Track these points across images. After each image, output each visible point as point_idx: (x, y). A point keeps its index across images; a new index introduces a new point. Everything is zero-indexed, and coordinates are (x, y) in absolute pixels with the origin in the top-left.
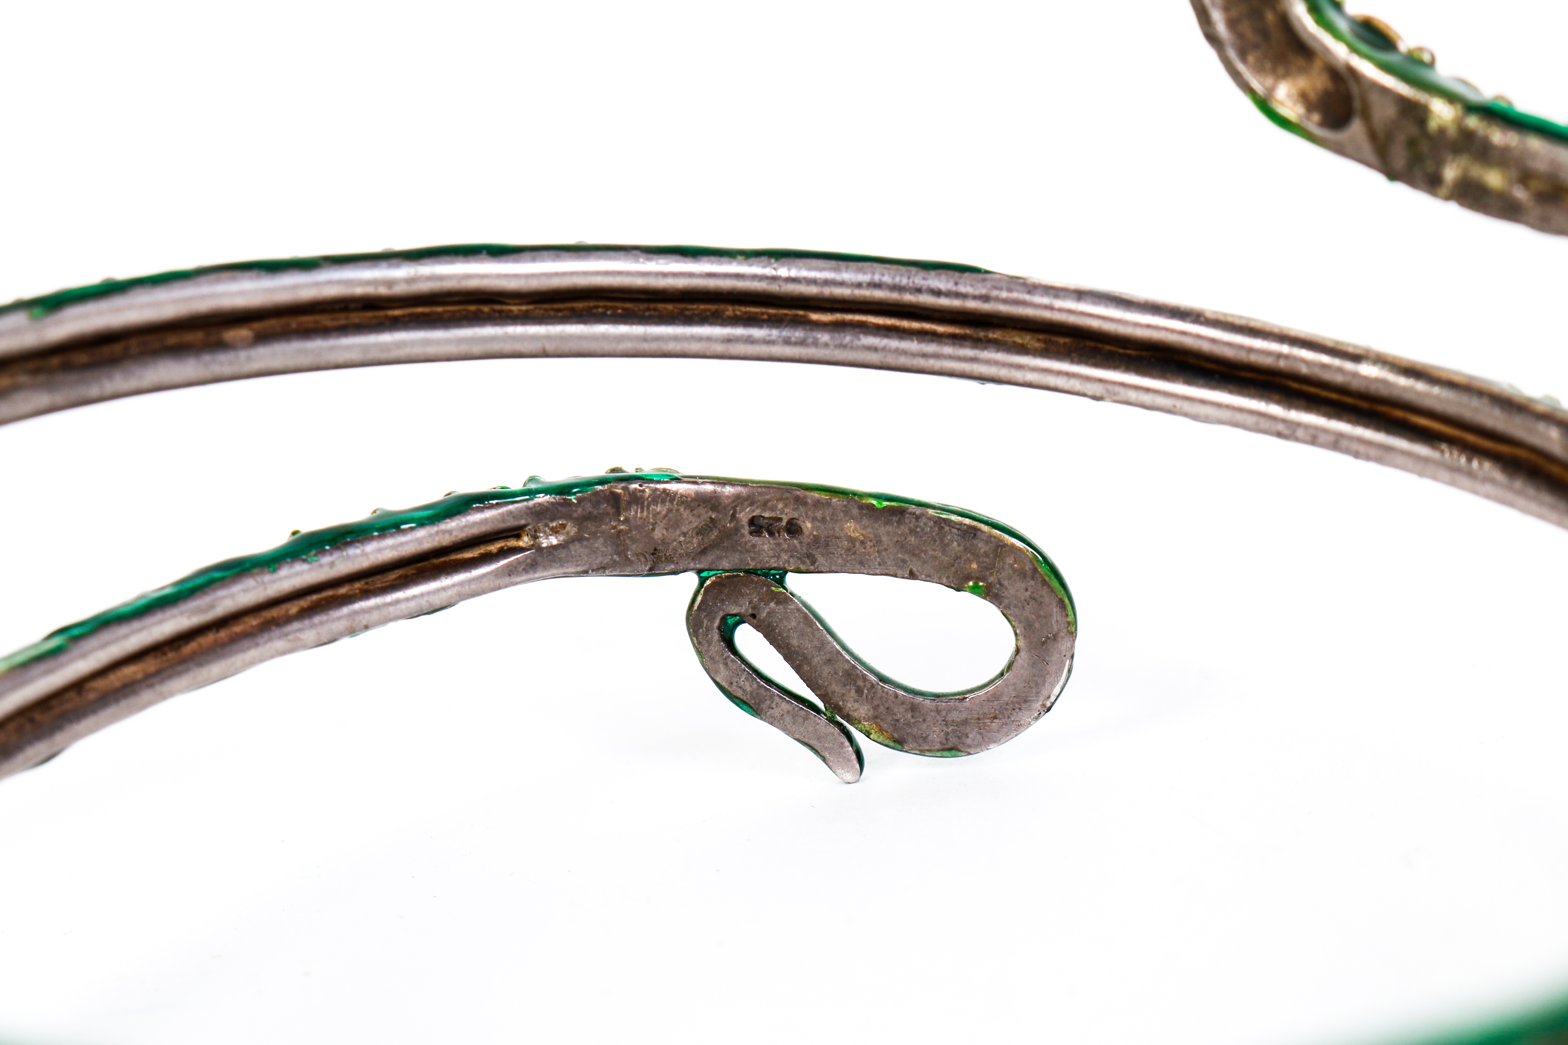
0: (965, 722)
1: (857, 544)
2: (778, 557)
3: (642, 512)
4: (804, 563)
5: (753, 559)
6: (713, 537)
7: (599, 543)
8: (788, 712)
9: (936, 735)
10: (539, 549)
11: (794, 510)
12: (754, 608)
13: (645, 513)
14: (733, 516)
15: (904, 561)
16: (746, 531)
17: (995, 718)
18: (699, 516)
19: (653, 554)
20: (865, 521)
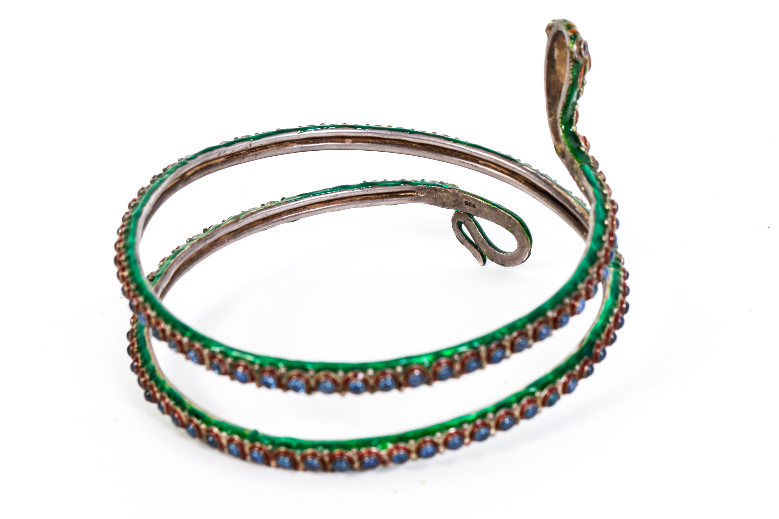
0: (505, 259)
1: (487, 214)
2: (470, 211)
3: (441, 194)
4: (476, 214)
5: (465, 210)
6: (457, 203)
7: (431, 199)
8: (469, 246)
9: (499, 260)
10: (418, 196)
11: (474, 202)
12: (465, 221)
13: (442, 195)
14: (461, 200)
15: (496, 220)
16: (464, 204)
17: (512, 260)
18: (454, 198)
19: (443, 204)
20: (489, 209)
